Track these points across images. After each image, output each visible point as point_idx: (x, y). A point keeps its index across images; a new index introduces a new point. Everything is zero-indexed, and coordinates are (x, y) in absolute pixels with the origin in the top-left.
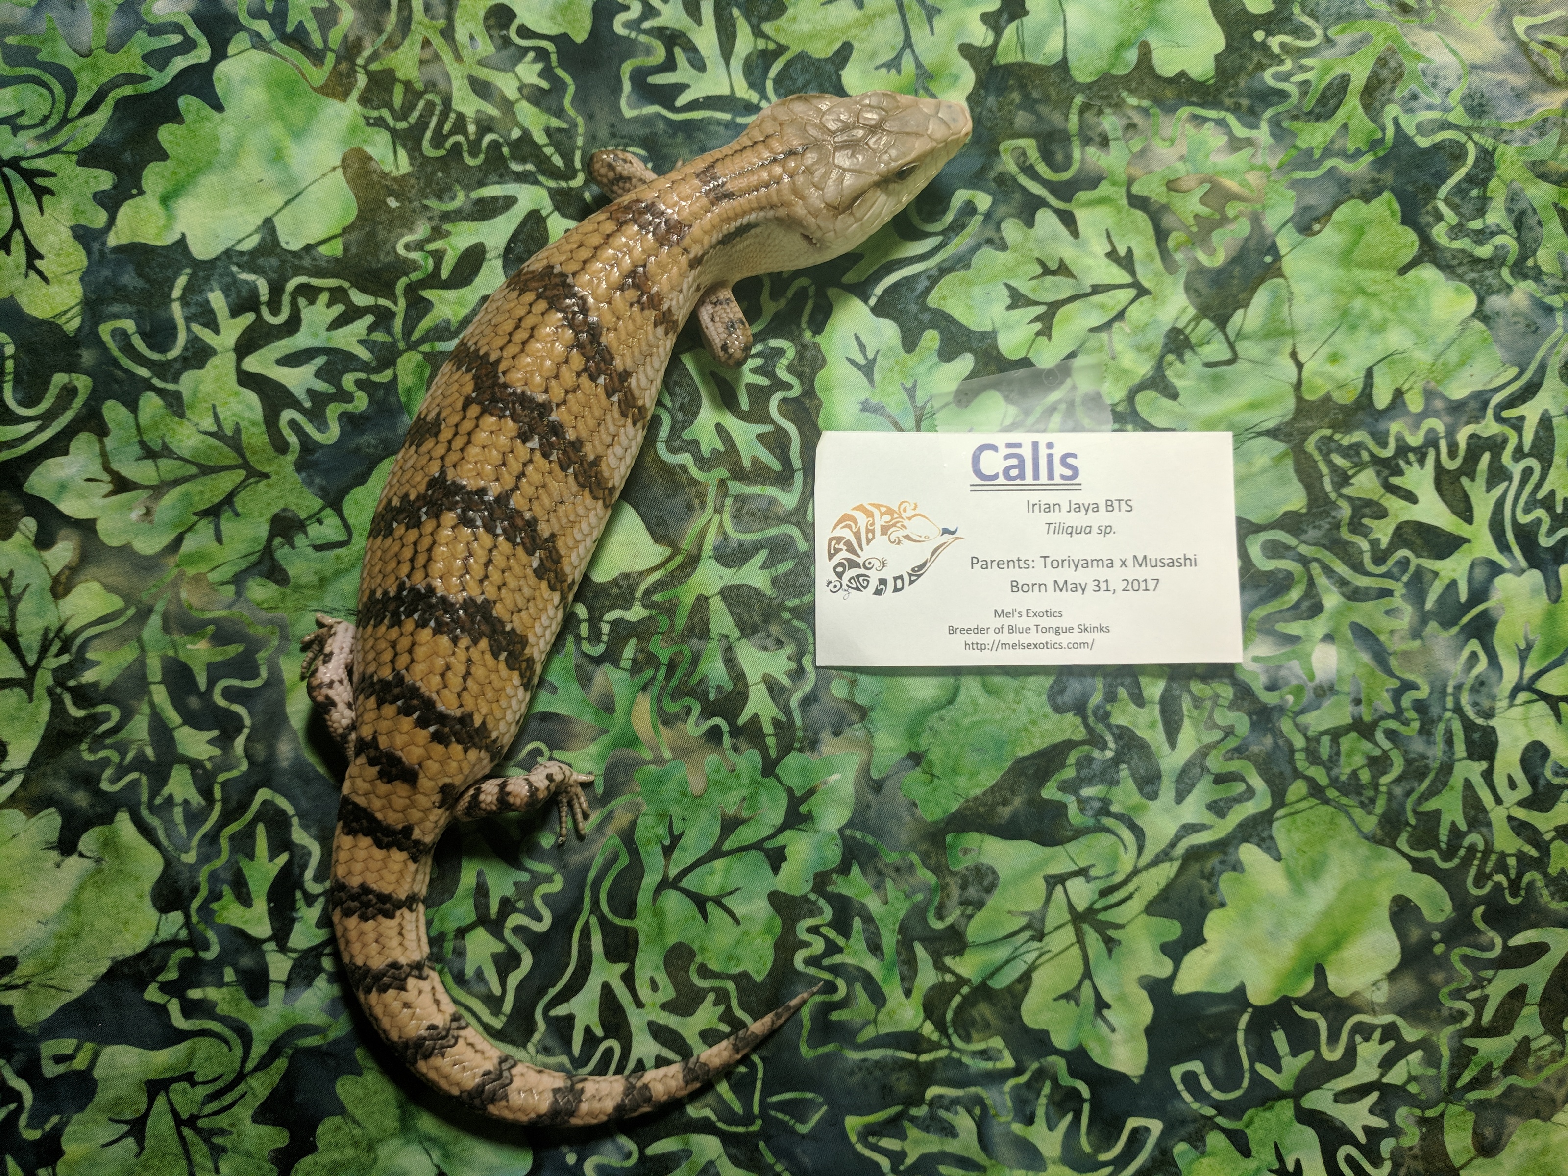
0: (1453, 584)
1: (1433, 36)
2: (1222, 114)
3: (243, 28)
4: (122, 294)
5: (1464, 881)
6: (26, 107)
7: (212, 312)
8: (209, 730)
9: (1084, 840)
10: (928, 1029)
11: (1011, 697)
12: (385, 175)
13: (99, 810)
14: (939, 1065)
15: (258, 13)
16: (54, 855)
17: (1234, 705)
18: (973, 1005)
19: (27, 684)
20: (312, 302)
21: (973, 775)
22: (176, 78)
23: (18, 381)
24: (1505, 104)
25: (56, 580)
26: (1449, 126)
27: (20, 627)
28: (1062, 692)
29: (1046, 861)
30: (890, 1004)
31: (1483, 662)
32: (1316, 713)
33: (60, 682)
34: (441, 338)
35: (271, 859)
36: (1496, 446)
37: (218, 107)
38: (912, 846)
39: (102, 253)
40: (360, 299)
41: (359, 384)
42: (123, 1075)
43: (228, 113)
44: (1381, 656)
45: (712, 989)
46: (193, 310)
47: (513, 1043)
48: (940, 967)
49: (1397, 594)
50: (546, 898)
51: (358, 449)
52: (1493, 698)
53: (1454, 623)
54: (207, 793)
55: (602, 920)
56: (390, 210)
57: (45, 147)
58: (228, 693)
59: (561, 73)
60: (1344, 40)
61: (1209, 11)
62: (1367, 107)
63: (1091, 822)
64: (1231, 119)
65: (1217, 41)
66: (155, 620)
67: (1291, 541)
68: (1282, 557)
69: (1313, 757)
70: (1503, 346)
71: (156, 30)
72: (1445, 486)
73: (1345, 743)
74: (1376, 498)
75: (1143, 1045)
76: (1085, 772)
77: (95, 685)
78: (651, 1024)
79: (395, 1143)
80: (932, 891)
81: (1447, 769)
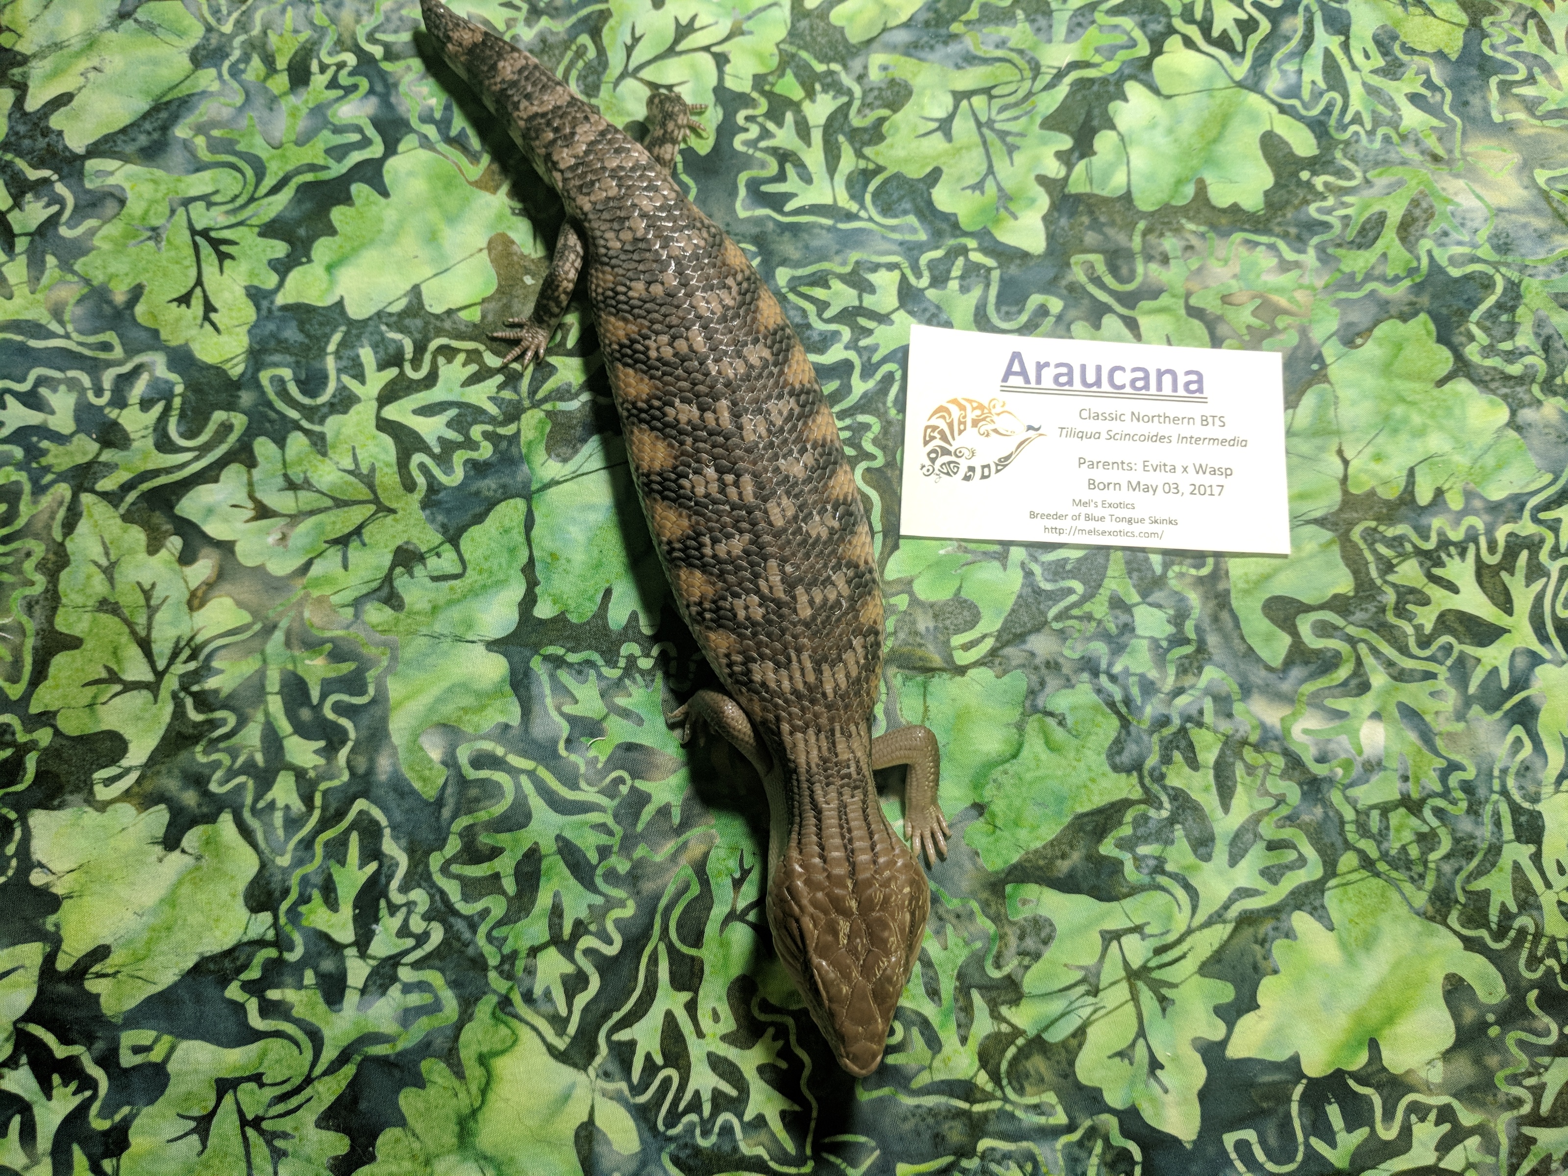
0: (1495, 671)
1: (1461, 183)
2: (1273, 240)
3: (411, 130)
4: (283, 346)
5: (1516, 962)
6: (221, 187)
7: (361, 365)
8: (316, 739)
9: (1140, 898)
10: (983, 1079)
11: (1072, 755)
12: (523, 257)
13: (205, 810)
14: (992, 1117)
15: (427, 118)
16: (159, 850)
17: (1285, 774)
18: (1027, 1058)
19: (153, 688)
20: (450, 361)
21: (1034, 828)
22: (351, 170)
23: (182, 416)
24: (1528, 244)
25: (193, 594)
26: (1479, 260)
27: (154, 635)
28: (1120, 752)
29: (1102, 917)
30: (946, 1050)
31: (1528, 746)
32: (1365, 787)
33: (185, 688)
34: (561, 399)
35: (361, 867)
36: (1534, 545)
37: (384, 193)
38: (973, 894)
39: (270, 311)
40: (492, 361)
41: (486, 435)
42: (196, 1071)
43: (393, 198)
44: (1427, 736)
45: (772, 1024)
46: (344, 363)
47: (575, 1065)
48: (996, 1016)
49: (1441, 677)
50: (617, 922)
51: (477, 493)
52: (1539, 784)
53: (1496, 708)
54: (308, 800)
55: (671, 948)
56: (525, 286)
57: (233, 220)
58: (338, 708)
59: (685, 178)
60: (1381, 181)
61: (1259, 153)
62: (1403, 240)
63: (1146, 880)
64: (1282, 245)
65: (1266, 178)
66: (278, 636)
67: (1339, 621)
68: (1330, 636)
69: (1364, 830)
70: (1537, 454)
71: (338, 130)
72: (1486, 579)
73: (1396, 817)
74: (1419, 586)
75: (1196, 1110)
76: (1141, 831)
77: (216, 692)
78: (710, 1055)
79: (452, 1159)
80: (991, 940)
81: (1495, 850)
